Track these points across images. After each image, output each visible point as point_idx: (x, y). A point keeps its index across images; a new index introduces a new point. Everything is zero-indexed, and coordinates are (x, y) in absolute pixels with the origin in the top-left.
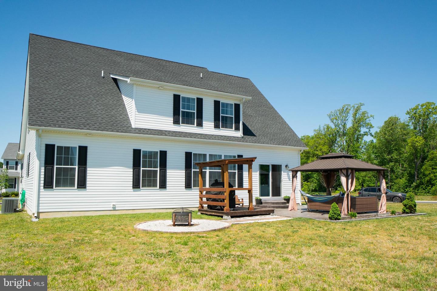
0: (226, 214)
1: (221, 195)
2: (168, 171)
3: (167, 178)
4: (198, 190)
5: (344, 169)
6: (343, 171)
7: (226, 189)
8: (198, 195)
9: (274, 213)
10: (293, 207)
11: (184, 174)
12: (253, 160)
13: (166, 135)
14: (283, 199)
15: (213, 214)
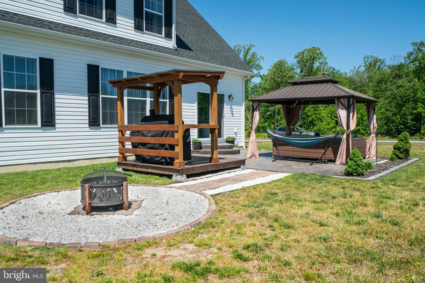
0: (179, 172)
1: (166, 136)
2: (56, 96)
3: (57, 109)
4: (117, 130)
5: (344, 97)
6: (342, 100)
7: (178, 126)
8: (117, 136)
9: (245, 164)
10: (253, 153)
11: (87, 102)
12: (220, 76)
13: (50, 29)
14: (225, 141)
15: (150, 171)
